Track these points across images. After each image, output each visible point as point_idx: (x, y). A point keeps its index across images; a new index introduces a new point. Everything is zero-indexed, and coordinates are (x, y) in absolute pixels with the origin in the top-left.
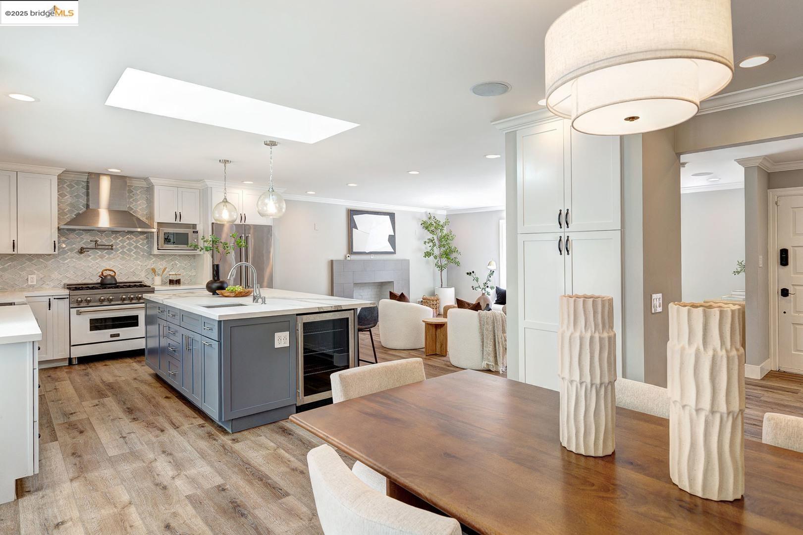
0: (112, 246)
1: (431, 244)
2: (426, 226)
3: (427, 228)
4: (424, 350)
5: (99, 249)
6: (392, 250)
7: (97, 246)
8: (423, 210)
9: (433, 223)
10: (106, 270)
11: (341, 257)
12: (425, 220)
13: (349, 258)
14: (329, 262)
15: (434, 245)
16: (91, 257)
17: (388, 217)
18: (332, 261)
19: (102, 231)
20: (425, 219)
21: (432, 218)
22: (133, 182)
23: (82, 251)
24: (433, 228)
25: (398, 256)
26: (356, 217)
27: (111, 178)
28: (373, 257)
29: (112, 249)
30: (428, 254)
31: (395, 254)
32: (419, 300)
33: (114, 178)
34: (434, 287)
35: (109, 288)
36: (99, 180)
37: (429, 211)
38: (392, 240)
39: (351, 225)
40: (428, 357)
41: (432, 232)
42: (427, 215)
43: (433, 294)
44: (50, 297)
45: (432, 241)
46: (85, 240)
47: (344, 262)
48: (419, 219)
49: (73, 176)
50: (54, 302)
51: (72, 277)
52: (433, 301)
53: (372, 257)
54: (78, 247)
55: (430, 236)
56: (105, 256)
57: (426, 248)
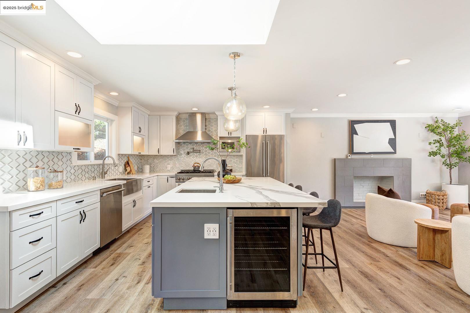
0: (200, 150)
1: (438, 145)
2: (432, 129)
3: (433, 131)
4: (416, 250)
5: (195, 152)
6: (393, 151)
7: (194, 151)
8: (429, 115)
9: (441, 125)
10: (196, 163)
11: (343, 157)
12: (430, 124)
13: (350, 157)
14: (332, 160)
15: (441, 145)
16: (192, 157)
17: (388, 124)
18: (335, 159)
19: (197, 143)
20: (431, 122)
21: (440, 121)
22: (211, 116)
23: (188, 153)
24: (440, 130)
25: (398, 155)
26: (356, 126)
27: (201, 115)
28: (373, 156)
29: (200, 152)
30: (433, 154)
31: (396, 153)
32: (422, 194)
33: (203, 114)
34: (441, 183)
35: (197, 173)
36: (196, 115)
37: (435, 115)
38: (392, 142)
39: (353, 132)
40: (420, 263)
41: (440, 134)
42: (433, 119)
43: (440, 189)
44: (168, 176)
45: (439, 142)
46: (189, 148)
47: (345, 161)
48: (423, 123)
49: (184, 116)
50: (169, 179)
51: (184, 167)
52: (439, 196)
53: (371, 157)
54: (186, 151)
55: (437, 138)
56: (198, 156)
57: (431, 148)
